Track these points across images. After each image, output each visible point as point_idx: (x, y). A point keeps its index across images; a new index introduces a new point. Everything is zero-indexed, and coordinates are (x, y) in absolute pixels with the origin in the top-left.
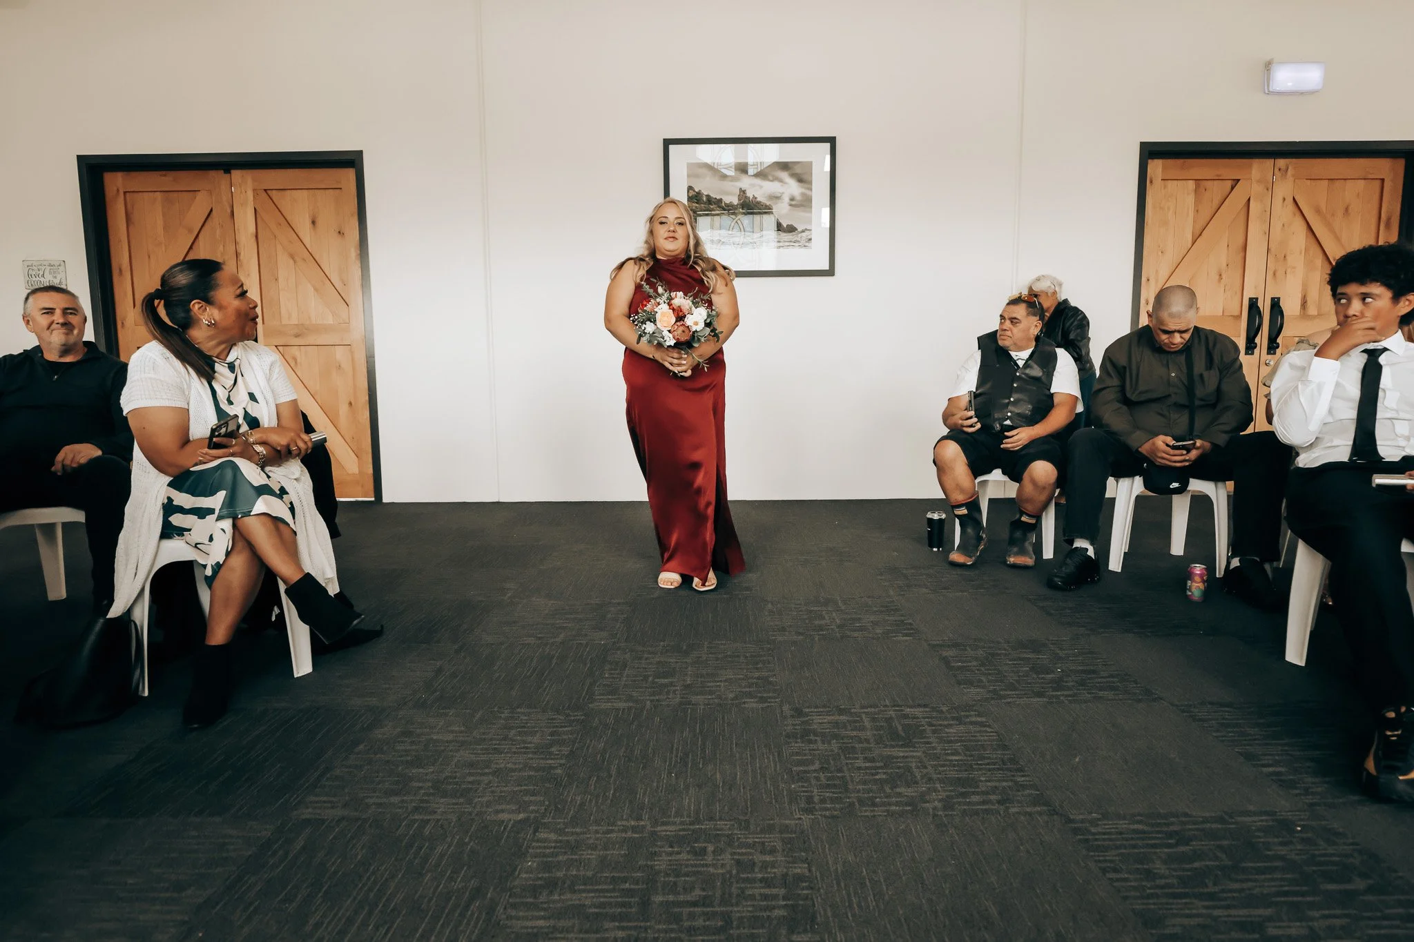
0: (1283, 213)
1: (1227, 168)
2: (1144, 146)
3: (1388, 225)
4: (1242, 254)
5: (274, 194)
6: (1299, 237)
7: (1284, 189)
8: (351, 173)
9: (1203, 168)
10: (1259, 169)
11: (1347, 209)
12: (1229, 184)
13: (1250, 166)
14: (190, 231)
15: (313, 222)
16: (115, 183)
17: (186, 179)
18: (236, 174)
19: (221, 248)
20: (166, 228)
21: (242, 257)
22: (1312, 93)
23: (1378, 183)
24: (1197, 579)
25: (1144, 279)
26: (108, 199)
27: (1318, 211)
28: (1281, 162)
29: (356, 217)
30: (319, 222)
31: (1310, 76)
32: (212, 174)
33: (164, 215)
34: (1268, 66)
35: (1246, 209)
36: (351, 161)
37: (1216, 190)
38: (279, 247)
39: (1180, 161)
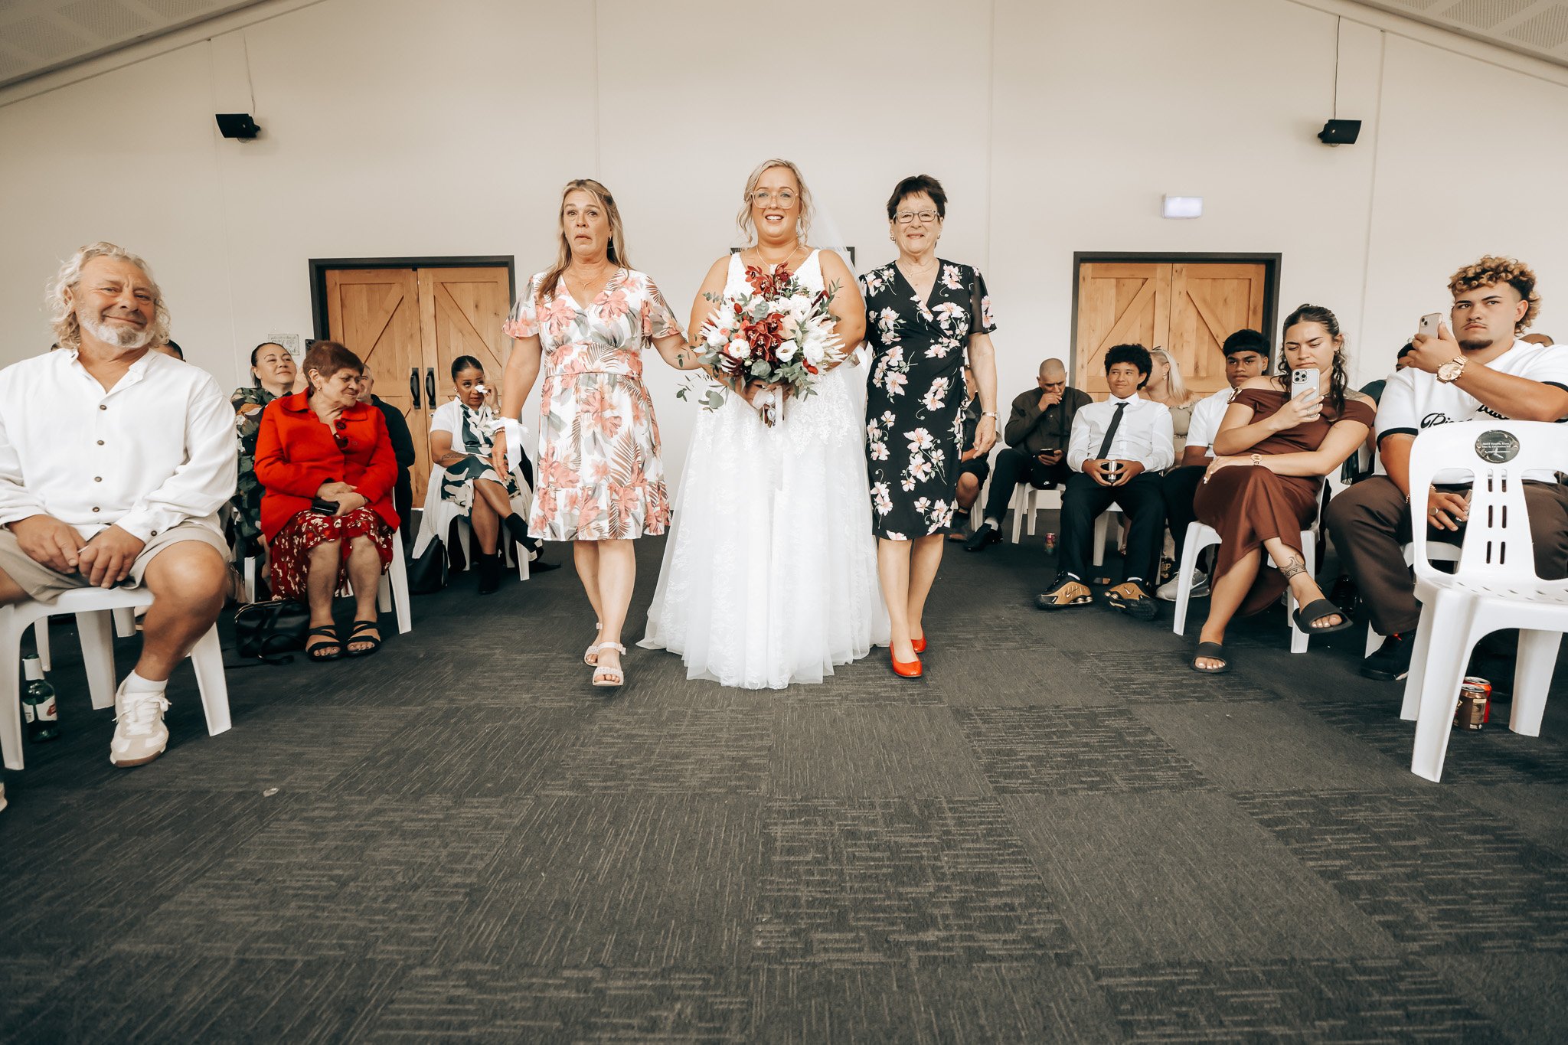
0: (1179, 302)
1: (1140, 269)
2: (1076, 254)
3: (1255, 312)
4: (1151, 333)
5: (448, 286)
6: (1192, 321)
7: (1180, 285)
8: (505, 271)
9: (1120, 269)
10: (1162, 269)
11: (1225, 300)
12: (1140, 281)
13: (1156, 269)
14: (387, 312)
15: (477, 306)
16: (333, 277)
17: (384, 275)
18: (421, 271)
19: (410, 325)
20: (369, 310)
21: (424, 332)
22: (1196, 218)
23: (1247, 282)
24: (1050, 541)
25: (1079, 350)
26: (328, 290)
27: (1204, 301)
28: (1177, 266)
29: (508, 302)
30: (482, 306)
31: (1193, 207)
32: (404, 270)
33: (368, 301)
34: (1164, 198)
35: (1152, 300)
36: (506, 263)
37: (1132, 285)
38: (451, 324)
39: (1104, 265)
